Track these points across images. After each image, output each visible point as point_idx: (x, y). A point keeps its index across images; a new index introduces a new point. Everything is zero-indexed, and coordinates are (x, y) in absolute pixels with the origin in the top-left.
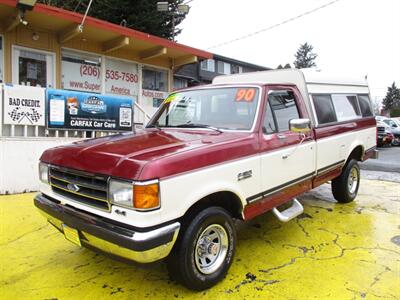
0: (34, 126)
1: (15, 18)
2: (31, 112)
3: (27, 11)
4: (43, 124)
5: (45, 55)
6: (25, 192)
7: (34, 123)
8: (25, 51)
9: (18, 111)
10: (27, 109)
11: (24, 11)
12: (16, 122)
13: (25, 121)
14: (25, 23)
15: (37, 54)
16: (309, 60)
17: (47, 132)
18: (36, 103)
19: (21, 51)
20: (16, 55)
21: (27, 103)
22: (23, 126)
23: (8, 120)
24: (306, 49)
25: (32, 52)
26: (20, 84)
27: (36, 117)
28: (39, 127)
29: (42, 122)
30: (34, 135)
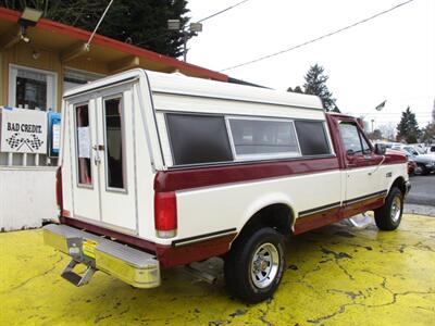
0: (34, 155)
1: (15, 35)
2: (32, 139)
3: (29, 27)
4: (45, 152)
5: (45, 75)
6: (23, 229)
7: (35, 151)
8: (23, 71)
9: (17, 138)
10: (27, 136)
11: (26, 28)
12: (15, 150)
13: (25, 149)
14: (27, 40)
15: (37, 74)
16: (320, 82)
17: (49, 161)
18: (37, 128)
19: (19, 70)
20: (13, 74)
21: (27, 128)
22: (22, 154)
23: (6, 147)
24: (316, 70)
25: (32, 72)
26: (17, 107)
27: (37, 144)
28: (40, 155)
29: (43, 149)
30: (34, 164)
